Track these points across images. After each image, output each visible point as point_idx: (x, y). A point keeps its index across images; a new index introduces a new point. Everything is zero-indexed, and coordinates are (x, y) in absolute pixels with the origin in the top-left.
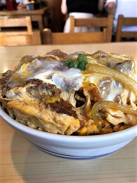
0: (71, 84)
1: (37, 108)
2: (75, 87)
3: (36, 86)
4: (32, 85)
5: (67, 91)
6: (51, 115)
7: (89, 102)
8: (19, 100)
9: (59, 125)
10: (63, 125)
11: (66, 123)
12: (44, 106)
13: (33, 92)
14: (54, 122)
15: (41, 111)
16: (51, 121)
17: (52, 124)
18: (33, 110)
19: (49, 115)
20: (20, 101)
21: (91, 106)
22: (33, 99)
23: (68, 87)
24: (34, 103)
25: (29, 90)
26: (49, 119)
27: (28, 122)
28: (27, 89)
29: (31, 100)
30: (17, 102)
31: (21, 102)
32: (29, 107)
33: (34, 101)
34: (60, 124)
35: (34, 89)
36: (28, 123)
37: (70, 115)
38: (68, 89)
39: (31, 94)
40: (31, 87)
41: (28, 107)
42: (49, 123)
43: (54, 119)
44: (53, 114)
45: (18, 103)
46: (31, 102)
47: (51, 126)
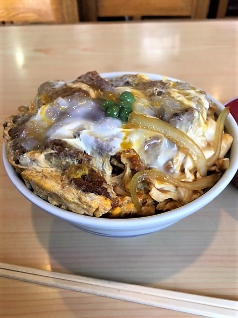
0: (104, 147)
1: (59, 183)
2: (110, 151)
3: (57, 153)
4: (52, 151)
5: (100, 154)
6: (75, 194)
7: (128, 171)
8: (36, 169)
9: (85, 207)
10: (90, 207)
11: (93, 205)
12: (67, 182)
13: (53, 160)
14: (79, 202)
15: (64, 187)
16: (76, 201)
17: (77, 204)
18: (53, 185)
19: (73, 194)
20: (38, 172)
21: (131, 175)
22: (53, 169)
23: (101, 150)
24: (55, 175)
25: (48, 158)
26: (73, 199)
27: (49, 197)
28: (45, 155)
29: (52, 170)
30: (34, 172)
31: (40, 172)
32: (49, 181)
33: (56, 172)
34: (87, 205)
35: (55, 156)
36: (49, 199)
37: (99, 194)
38: (101, 152)
39: (51, 162)
40: (51, 154)
41: (47, 181)
42: (73, 202)
43: (80, 199)
44: (77, 193)
45: (35, 174)
46: (52, 173)
47: (76, 206)
